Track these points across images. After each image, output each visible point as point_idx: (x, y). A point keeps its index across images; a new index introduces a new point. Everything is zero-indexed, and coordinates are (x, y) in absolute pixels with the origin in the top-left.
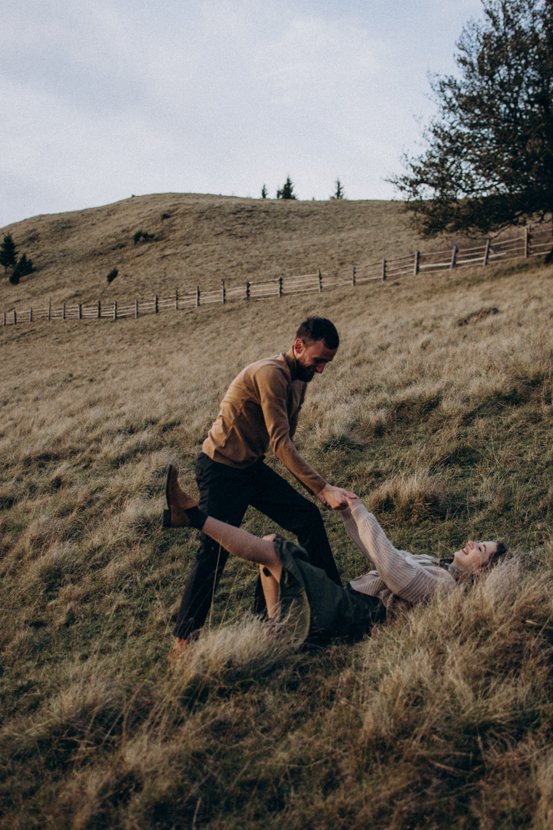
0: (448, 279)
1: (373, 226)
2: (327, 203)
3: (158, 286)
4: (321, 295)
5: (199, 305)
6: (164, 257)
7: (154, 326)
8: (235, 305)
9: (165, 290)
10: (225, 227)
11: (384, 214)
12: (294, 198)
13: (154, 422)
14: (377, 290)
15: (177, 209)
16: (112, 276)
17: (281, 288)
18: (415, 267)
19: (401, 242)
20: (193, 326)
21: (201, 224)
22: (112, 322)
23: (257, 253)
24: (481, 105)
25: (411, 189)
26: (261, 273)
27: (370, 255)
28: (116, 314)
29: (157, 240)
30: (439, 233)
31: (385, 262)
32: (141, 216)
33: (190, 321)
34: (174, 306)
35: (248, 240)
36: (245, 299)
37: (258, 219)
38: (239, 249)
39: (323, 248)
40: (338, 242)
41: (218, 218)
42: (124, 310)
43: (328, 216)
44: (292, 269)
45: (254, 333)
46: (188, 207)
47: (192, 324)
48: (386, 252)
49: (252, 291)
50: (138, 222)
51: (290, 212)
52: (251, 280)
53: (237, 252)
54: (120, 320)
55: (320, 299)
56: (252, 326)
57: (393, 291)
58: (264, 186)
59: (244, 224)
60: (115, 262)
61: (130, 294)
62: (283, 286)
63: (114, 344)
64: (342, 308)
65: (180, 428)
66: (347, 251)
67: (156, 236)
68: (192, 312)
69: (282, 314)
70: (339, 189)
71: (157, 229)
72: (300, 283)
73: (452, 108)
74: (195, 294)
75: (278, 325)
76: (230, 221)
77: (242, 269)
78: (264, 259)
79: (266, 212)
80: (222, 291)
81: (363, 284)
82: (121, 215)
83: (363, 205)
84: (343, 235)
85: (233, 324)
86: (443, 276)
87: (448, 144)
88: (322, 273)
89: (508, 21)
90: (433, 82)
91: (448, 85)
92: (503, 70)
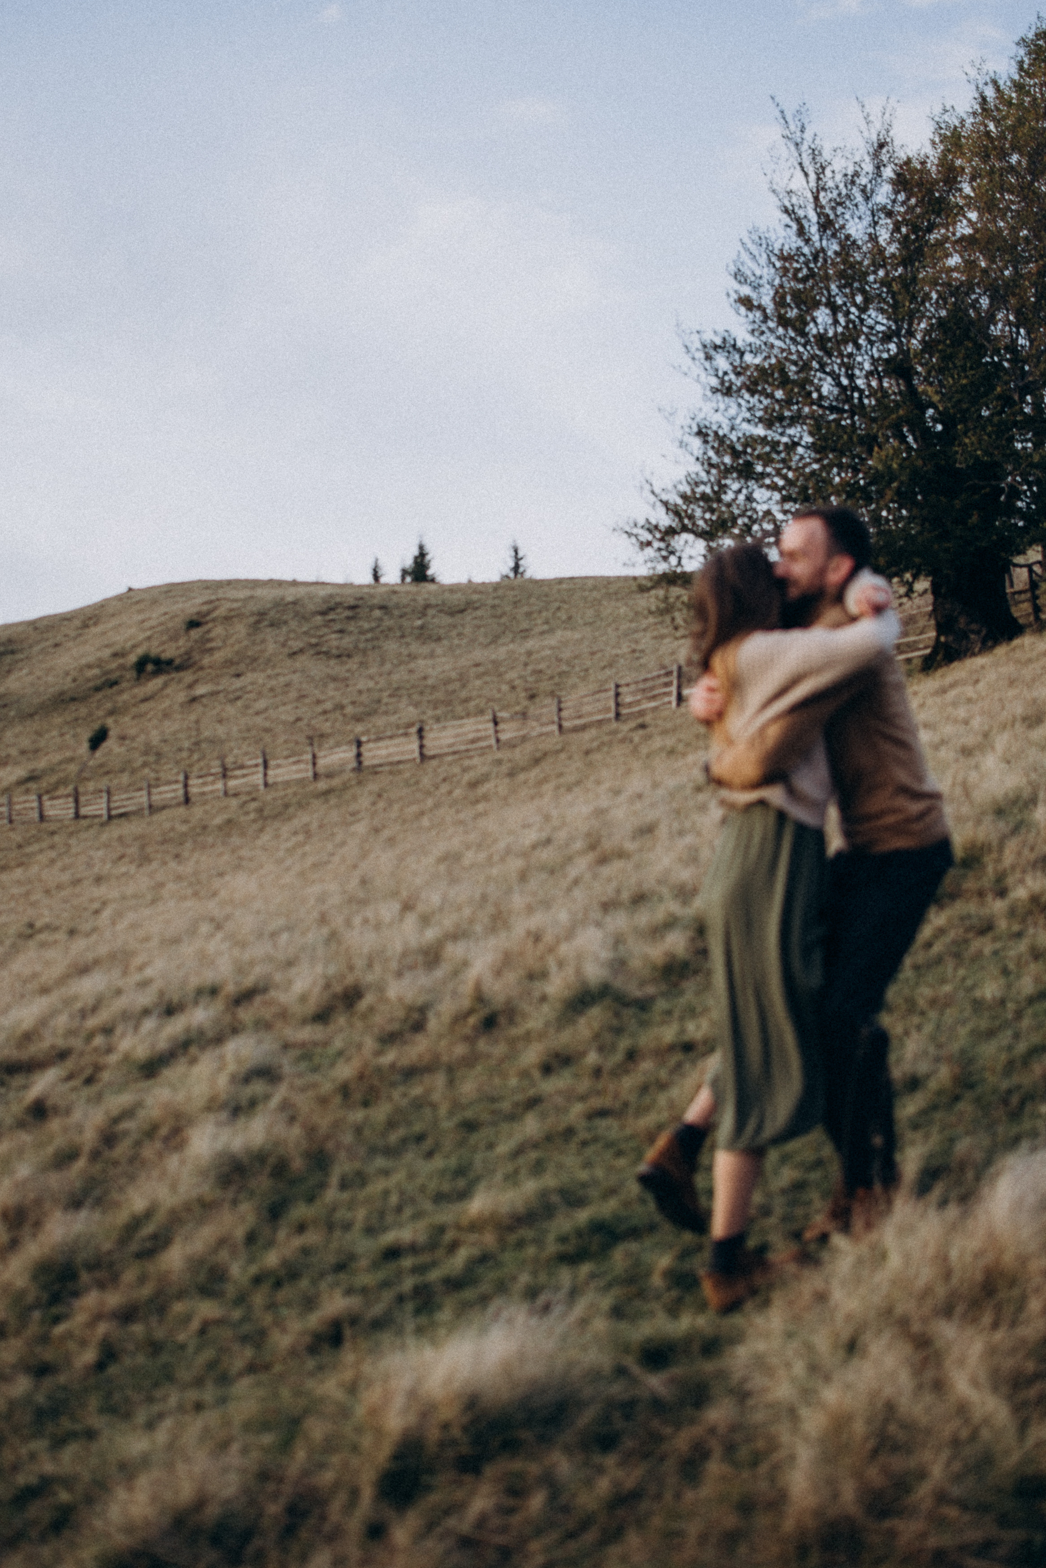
1: (585, 624)
2: (496, 587)
3: (185, 754)
4: (499, 755)
5: (266, 785)
6: (194, 700)
7: (184, 828)
8: (336, 782)
9: (199, 760)
10: (306, 639)
11: (605, 603)
12: (433, 580)
13: (214, 991)
14: (606, 739)
15: (215, 608)
16: (98, 739)
17: (422, 747)
18: (675, 693)
19: (642, 651)
20: (256, 826)
21: (259, 637)
22: (102, 825)
23: (371, 684)
24: (784, 382)
25: (662, 545)
26: (380, 721)
27: (584, 679)
28: (109, 809)
29: (180, 668)
31: (617, 686)
32: (147, 625)
33: (252, 816)
34: (218, 790)
35: (350, 661)
36: (354, 770)
37: (369, 622)
38: (334, 679)
39: (496, 669)
40: (523, 658)
41: (293, 624)
42: (123, 802)
43: (499, 612)
44: (438, 712)
45: (377, 831)
46: (235, 605)
47: (254, 821)
48: (614, 670)
49: (366, 754)
50: (142, 636)
51: (427, 606)
52: (363, 734)
53: (332, 685)
54: (115, 821)
55: (499, 762)
56: (372, 818)
57: (636, 739)
58: (377, 560)
59: (341, 631)
60: (101, 713)
61: (133, 772)
62: (425, 742)
63: (108, 866)
64: (542, 776)
65: (267, 997)
66: (540, 671)
67: (178, 662)
68: (254, 799)
69: (429, 793)
70: (517, 559)
71: (178, 648)
72: (457, 735)
73: (727, 391)
74: (256, 765)
75: (422, 813)
76: (317, 628)
77: (344, 715)
78: (386, 694)
79: (382, 607)
80: (309, 757)
81: (576, 729)
82: (110, 625)
83: (564, 586)
84: (530, 644)
85: (335, 816)
87: (729, 459)
88: (499, 714)
89: (826, 225)
90: (689, 344)
91: (720, 347)
92: (822, 315)
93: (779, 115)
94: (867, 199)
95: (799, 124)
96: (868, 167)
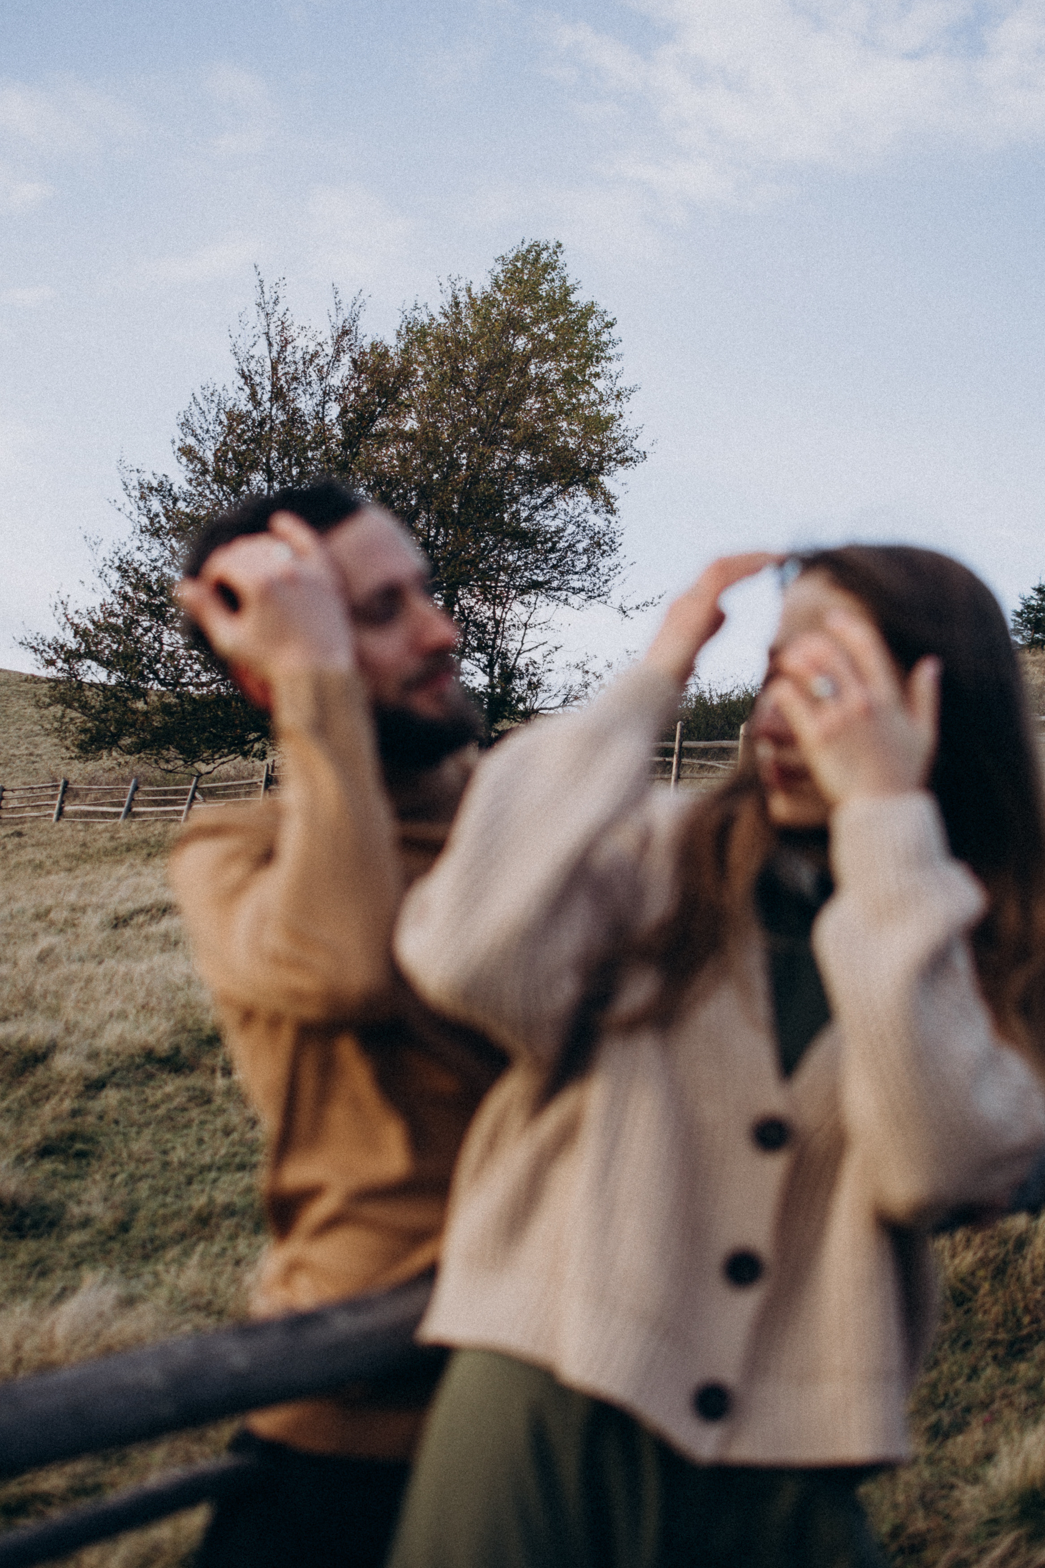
0: (112, 838)
18: (56, 807)
19: (38, 756)
25: (65, 666)
30: (105, 753)
57: (9, 846)
73: (156, 533)
86: (106, 830)
87: (143, 597)
89: (278, 395)
90: (128, 481)
91: (156, 490)
92: (258, 479)
93: (258, 283)
94: (322, 379)
95: (274, 296)
96: (330, 350)
